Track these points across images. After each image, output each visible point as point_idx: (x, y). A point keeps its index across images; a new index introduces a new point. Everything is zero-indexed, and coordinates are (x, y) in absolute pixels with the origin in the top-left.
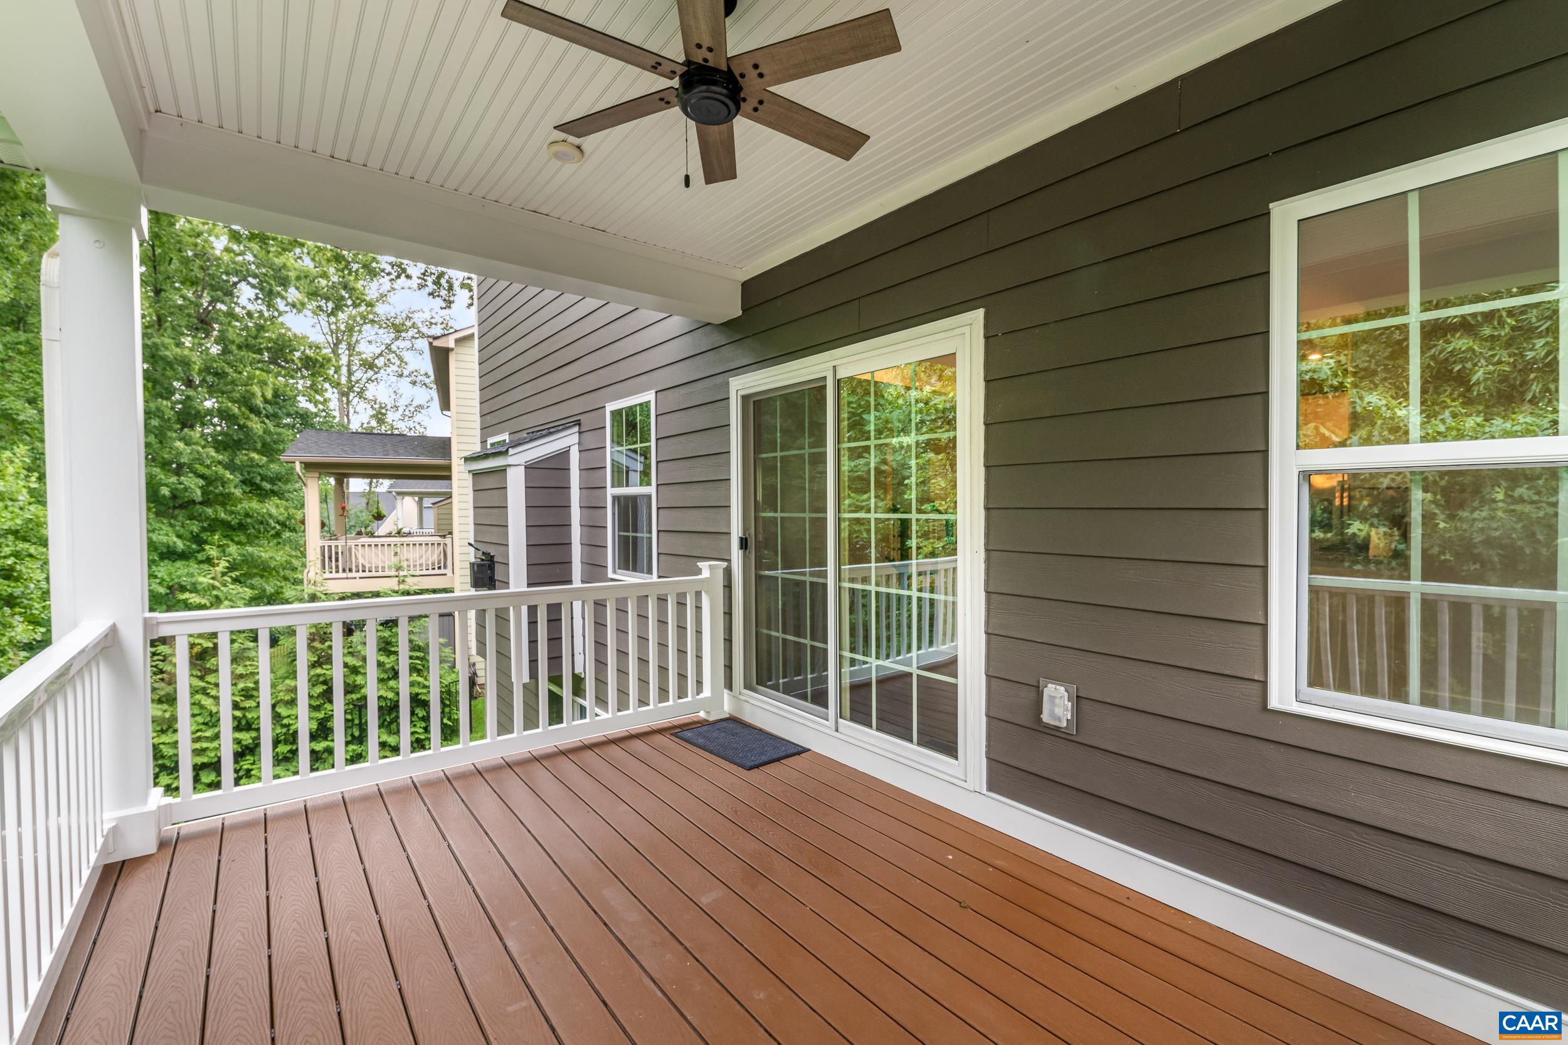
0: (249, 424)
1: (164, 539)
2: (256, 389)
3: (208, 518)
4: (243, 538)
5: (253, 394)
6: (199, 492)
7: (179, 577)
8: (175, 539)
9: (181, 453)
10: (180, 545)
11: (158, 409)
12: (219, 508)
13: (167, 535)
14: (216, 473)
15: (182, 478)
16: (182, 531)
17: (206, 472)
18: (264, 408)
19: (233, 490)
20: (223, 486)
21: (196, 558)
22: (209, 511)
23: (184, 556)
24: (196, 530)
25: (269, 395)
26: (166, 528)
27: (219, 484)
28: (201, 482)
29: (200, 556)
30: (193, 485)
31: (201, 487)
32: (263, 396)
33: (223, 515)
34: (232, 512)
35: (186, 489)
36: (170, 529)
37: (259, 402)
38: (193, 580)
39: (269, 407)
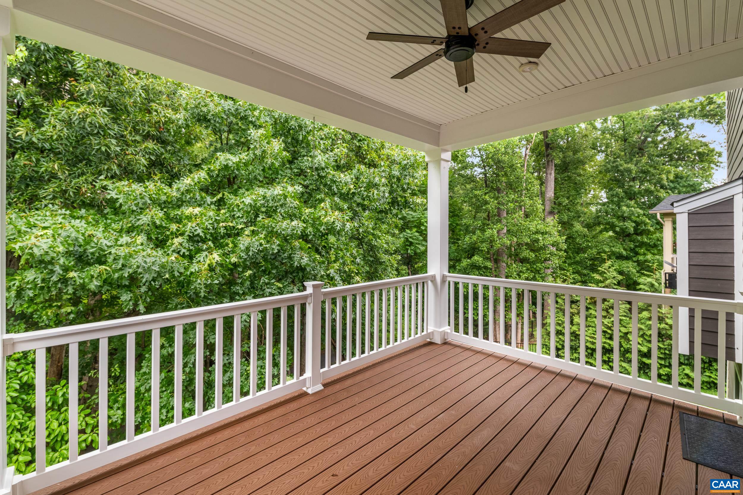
0: (659, 194)
1: (618, 250)
2: (664, 176)
3: (638, 241)
4: (656, 252)
5: (662, 179)
6: (632, 229)
7: (623, 267)
8: (622, 250)
9: (625, 212)
10: (624, 253)
11: (617, 193)
12: (644, 236)
13: (619, 248)
14: (641, 220)
15: (625, 223)
16: (626, 247)
17: (638, 219)
18: (668, 185)
19: (649, 228)
20: (645, 226)
21: (633, 260)
22: (639, 238)
23: (627, 258)
24: (632, 246)
25: (671, 177)
26: (619, 246)
27: (643, 225)
28: (634, 225)
29: (634, 259)
30: (630, 226)
31: (634, 227)
32: (668, 179)
33: (646, 240)
34: (650, 239)
35: (626, 228)
36: (621, 246)
37: (665, 182)
38: (628, 270)
39: (671, 184)
